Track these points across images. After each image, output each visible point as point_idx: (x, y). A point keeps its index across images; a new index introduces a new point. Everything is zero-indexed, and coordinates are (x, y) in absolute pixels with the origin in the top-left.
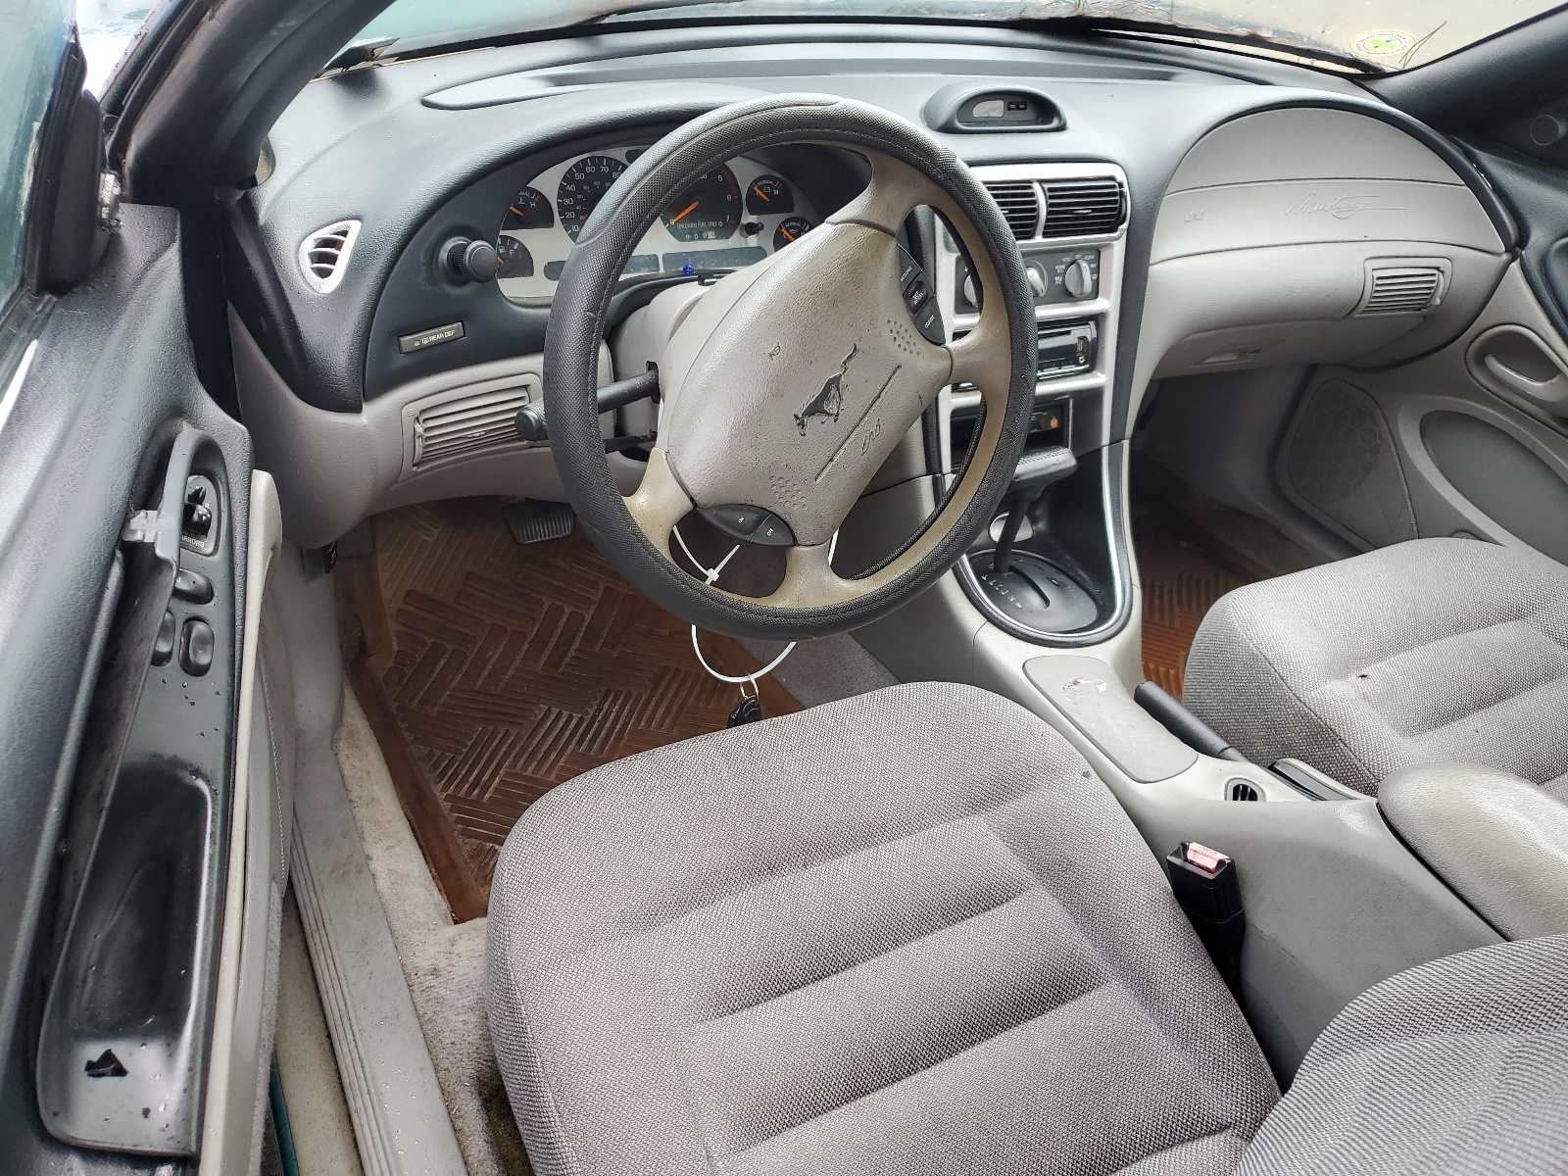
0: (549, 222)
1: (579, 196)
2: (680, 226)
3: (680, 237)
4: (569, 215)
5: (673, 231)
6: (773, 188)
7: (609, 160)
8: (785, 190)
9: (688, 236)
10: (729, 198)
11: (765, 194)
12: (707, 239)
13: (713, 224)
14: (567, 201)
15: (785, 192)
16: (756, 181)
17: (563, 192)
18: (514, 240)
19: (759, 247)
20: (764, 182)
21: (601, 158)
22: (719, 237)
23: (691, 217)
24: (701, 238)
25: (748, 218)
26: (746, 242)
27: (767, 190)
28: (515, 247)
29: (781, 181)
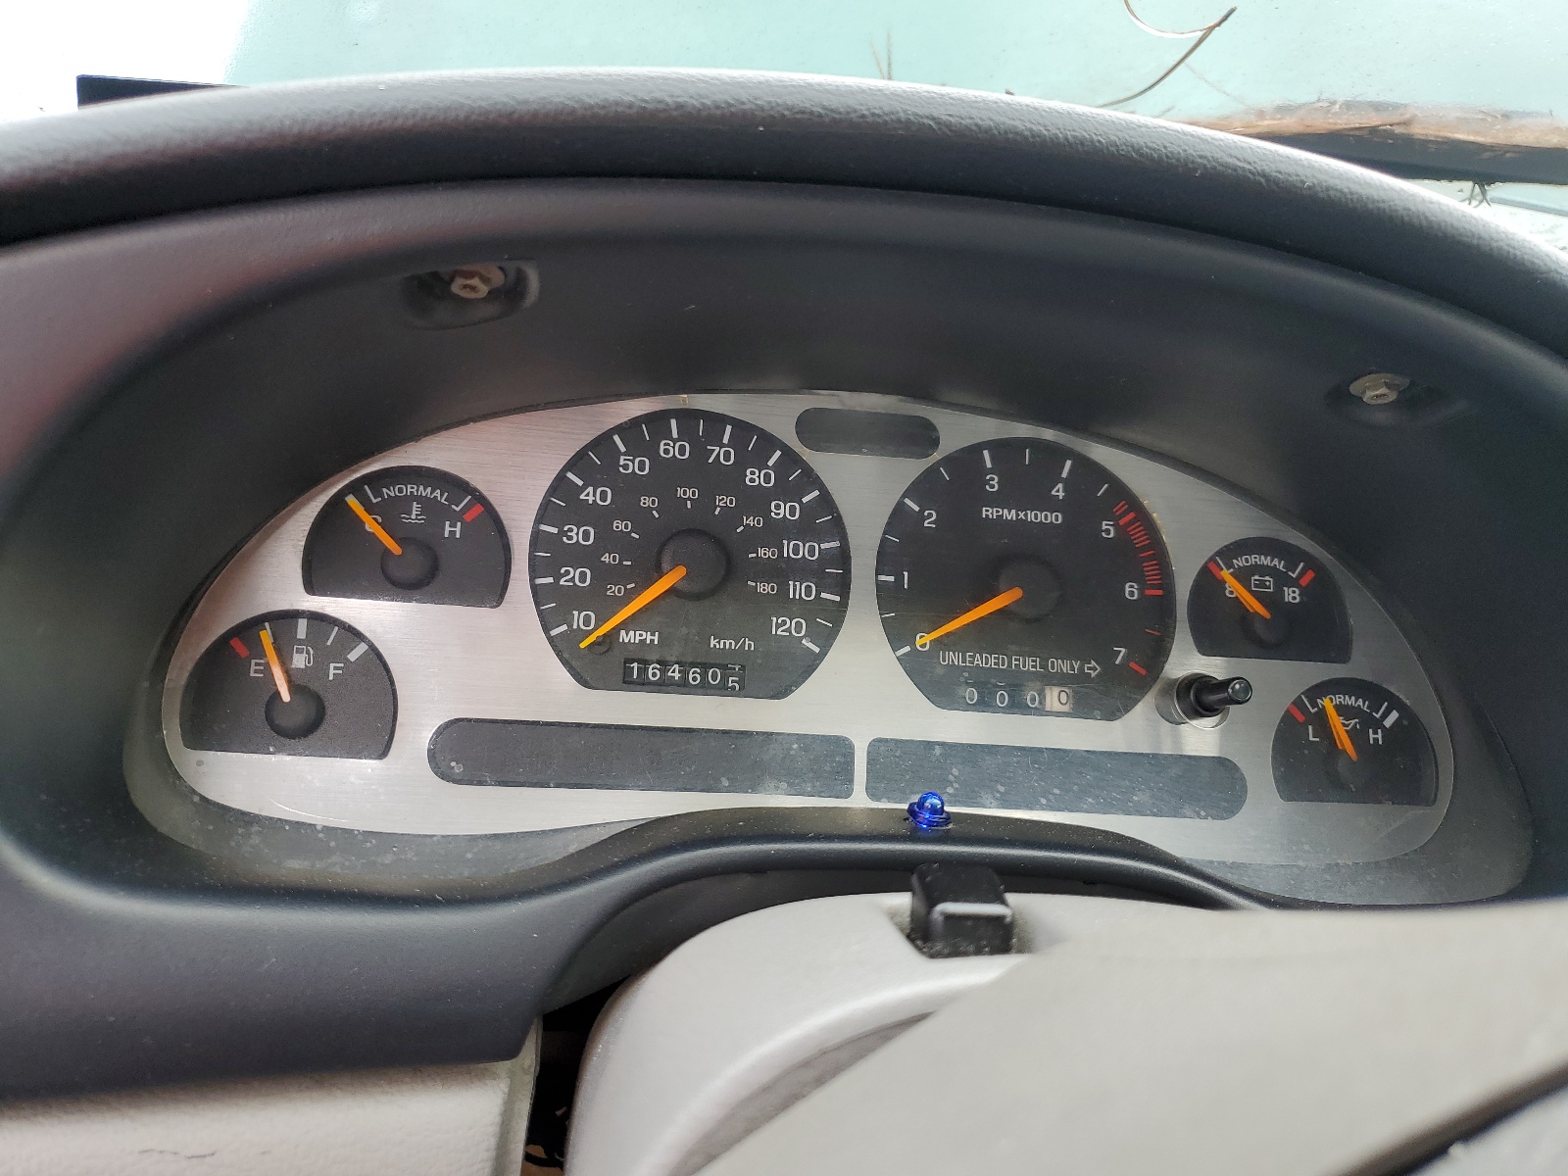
0: (490, 588)
1: (619, 525)
2: (953, 658)
3: (939, 689)
4: (575, 576)
5: (918, 669)
6: (1282, 580)
7: (743, 429)
8: (1323, 592)
9: (972, 694)
10: (1131, 590)
11: (1256, 595)
12: (1041, 711)
13: (1063, 666)
14: (575, 535)
15: (1323, 600)
16: (1229, 552)
17: (560, 501)
18: (353, 634)
19: (1222, 763)
20: (1254, 559)
21: (717, 421)
22: (1082, 708)
23: (983, 635)
24: (1017, 706)
25: (1186, 661)
26: (1177, 740)
27: (1262, 584)
28: (353, 656)
29: (1312, 563)
